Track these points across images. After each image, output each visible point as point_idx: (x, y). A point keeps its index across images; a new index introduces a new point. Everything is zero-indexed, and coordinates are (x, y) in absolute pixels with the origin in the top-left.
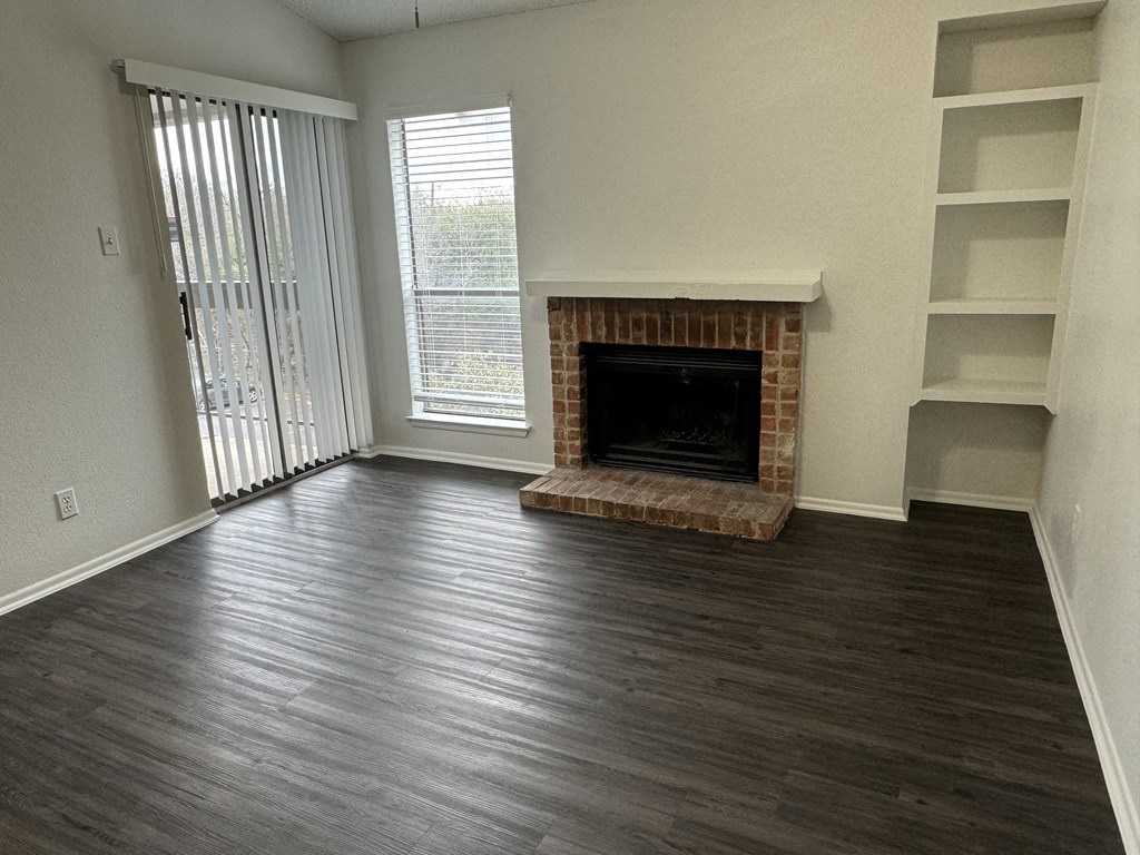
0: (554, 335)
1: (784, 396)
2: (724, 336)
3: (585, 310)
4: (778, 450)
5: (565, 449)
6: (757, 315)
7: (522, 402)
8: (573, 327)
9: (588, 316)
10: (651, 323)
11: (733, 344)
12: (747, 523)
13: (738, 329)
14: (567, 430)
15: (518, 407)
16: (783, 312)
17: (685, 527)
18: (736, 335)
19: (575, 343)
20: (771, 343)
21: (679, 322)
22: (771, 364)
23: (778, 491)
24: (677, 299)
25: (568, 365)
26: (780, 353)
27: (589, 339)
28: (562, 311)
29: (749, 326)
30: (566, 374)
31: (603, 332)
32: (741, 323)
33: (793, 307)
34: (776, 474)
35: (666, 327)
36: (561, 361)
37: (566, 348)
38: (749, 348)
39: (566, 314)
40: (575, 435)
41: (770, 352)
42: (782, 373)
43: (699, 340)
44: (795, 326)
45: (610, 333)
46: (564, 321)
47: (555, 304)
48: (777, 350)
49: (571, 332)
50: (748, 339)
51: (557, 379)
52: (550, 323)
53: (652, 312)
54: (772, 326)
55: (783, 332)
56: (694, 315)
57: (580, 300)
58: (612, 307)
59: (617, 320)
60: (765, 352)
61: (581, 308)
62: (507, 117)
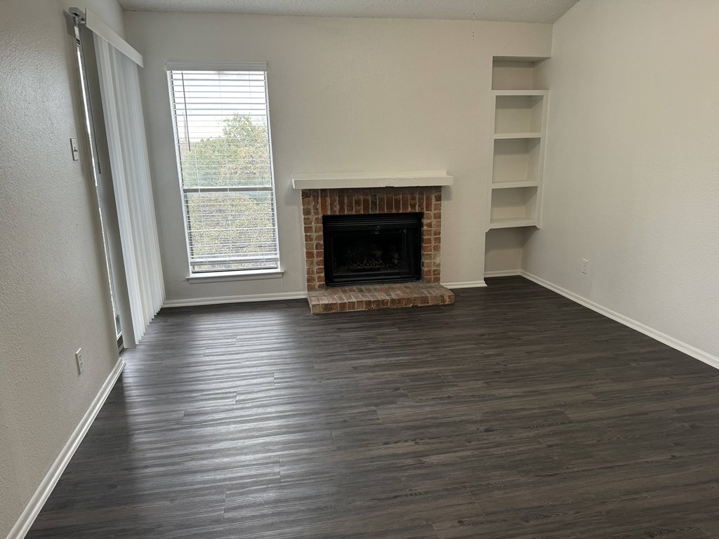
0: (306, 212)
1: (435, 234)
2: (405, 206)
3: (326, 196)
4: (433, 261)
5: (314, 280)
6: (421, 194)
7: (278, 256)
8: (319, 206)
9: (328, 199)
10: (366, 201)
11: (410, 210)
12: (442, 296)
13: (413, 202)
14: (316, 268)
15: (275, 260)
16: (434, 191)
17: (411, 305)
18: (411, 204)
19: (320, 216)
20: (428, 208)
21: (381, 200)
22: (428, 218)
23: (434, 282)
24: (386, 187)
25: (316, 229)
26: (432, 213)
27: (329, 213)
28: (312, 198)
29: (417, 200)
30: (314, 235)
31: (337, 208)
32: (414, 198)
33: (438, 188)
34: (432, 274)
35: (374, 203)
36: (311, 227)
37: (314, 219)
38: (417, 211)
39: (314, 200)
40: (321, 270)
41: (428, 212)
42: (434, 222)
43: (392, 209)
44: (439, 199)
45: (342, 209)
46: (313, 204)
47: (307, 194)
48: (431, 211)
49: (317, 209)
50: (417, 206)
51: (308, 238)
52: (303, 205)
53: (367, 195)
54: (429, 199)
55: (434, 202)
56: (389, 195)
57: (324, 191)
58: (343, 194)
59: (346, 201)
60: (426, 212)
61: (323, 195)
62: (262, 78)
